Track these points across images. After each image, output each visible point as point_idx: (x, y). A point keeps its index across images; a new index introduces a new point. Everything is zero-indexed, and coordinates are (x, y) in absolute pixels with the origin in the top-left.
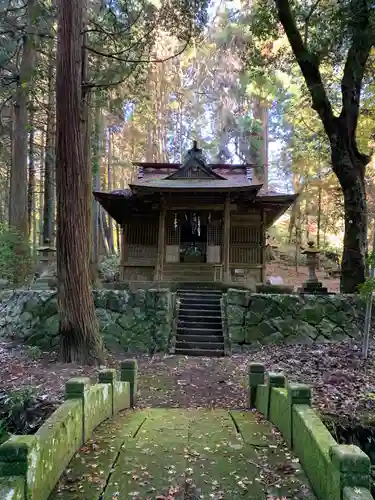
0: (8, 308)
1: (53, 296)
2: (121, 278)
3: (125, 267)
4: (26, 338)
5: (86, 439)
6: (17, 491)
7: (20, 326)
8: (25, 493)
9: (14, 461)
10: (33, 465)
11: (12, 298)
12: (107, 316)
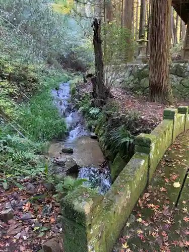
0: (123, 73)
1: (146, 67)
2: (182, 58)
3: (186, 50)
4: (131, 89)
5: (173, 141)
6: (145, 161)
7: (128, 83)
8: (149, 162)
9: (144, 146)
10: (153, 150)
11: (125, 68)
12: (175, 79)
